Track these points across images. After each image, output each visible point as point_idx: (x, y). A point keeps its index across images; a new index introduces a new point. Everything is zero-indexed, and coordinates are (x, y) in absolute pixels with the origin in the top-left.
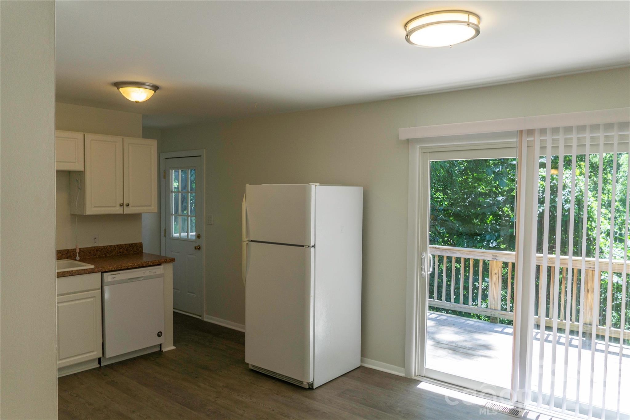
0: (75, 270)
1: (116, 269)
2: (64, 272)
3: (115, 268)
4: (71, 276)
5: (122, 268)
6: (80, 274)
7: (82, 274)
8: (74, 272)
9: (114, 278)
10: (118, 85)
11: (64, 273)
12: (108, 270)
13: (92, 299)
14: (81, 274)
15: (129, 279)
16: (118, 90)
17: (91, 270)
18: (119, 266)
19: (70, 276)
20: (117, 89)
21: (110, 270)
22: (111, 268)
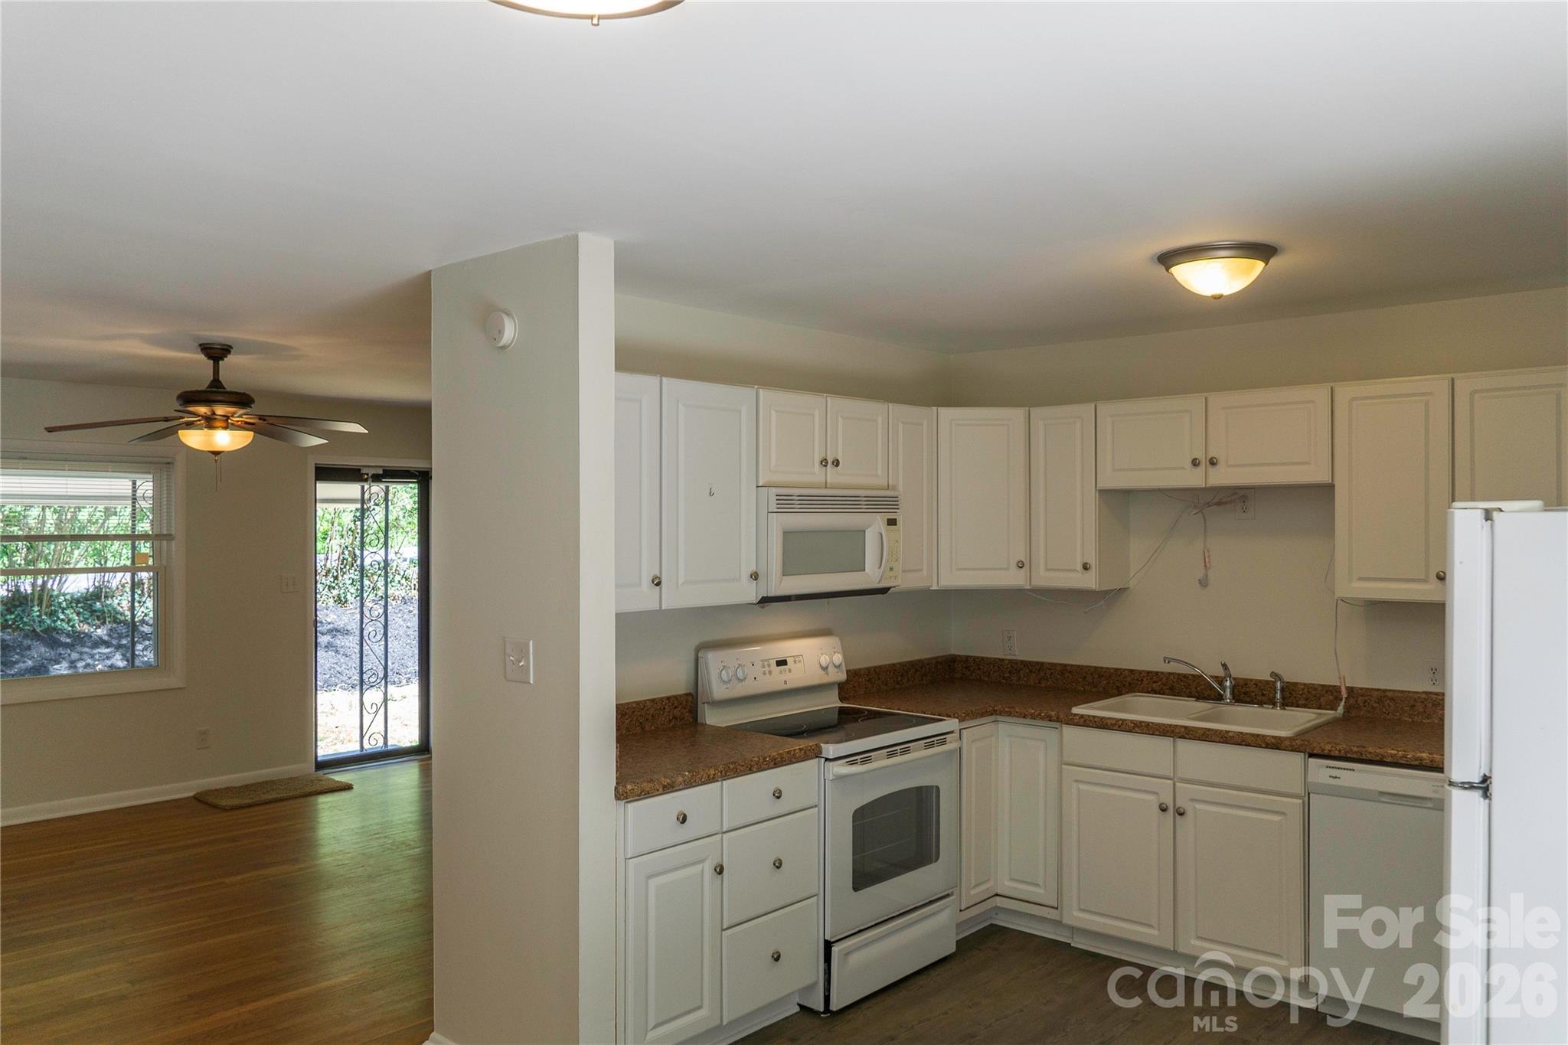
0: (1235, 732)
1: (1343, 754)
2: (1209, 730)
3: (1340, 751)
4: (1222, 743)
5: (1364, 757)
6: (1244, 743)
7: (1249, 746)
8: (1230, 734)
9: (1336, 778)
10: (1168, 259)
11: (1207, 732)
12: (1320, 752)
13: (1276, 818)
14: (1246, 745)
15: (1382, 793)
16: (1168, 271)
17: (1273, 740)
18: (1355, 749)
19: (1219, 742)
20: (1164, 269)
21: (1326, 752)
22: (1328, 747)
